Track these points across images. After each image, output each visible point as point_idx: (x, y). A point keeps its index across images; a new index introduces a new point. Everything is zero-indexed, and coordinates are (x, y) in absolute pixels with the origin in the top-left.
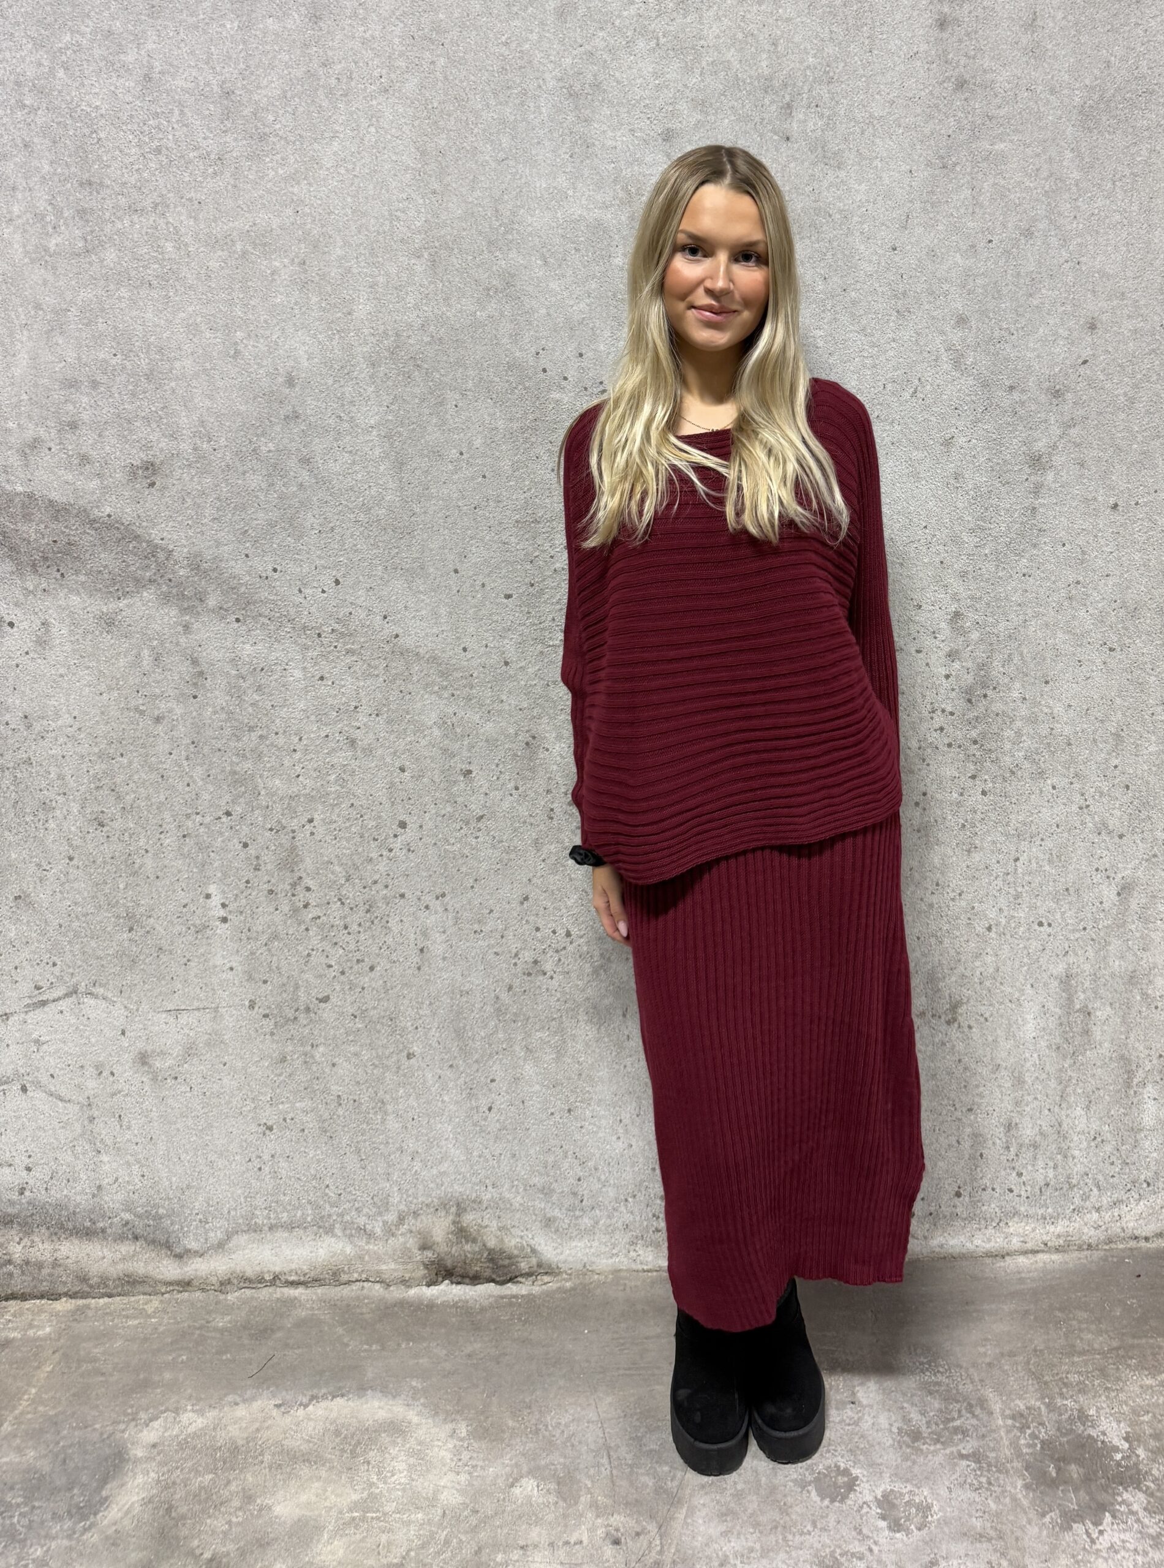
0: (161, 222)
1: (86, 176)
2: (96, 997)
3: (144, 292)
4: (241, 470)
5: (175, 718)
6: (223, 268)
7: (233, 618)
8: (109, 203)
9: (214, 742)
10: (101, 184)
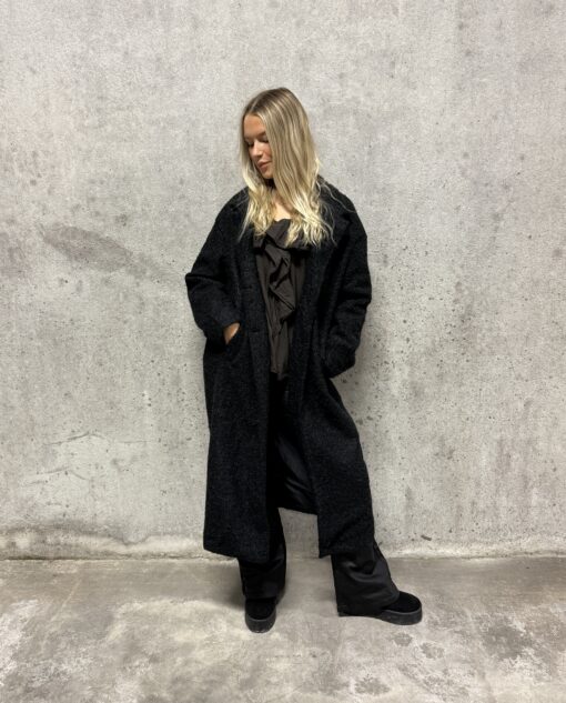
0: (130, 114)
1: (100, 95)
2: (97, 436)
4: (161, 219)
5: (132, 321)
6: (155, 134)
7: (156, 281)
8: (109, 106)
9: (147, 332)
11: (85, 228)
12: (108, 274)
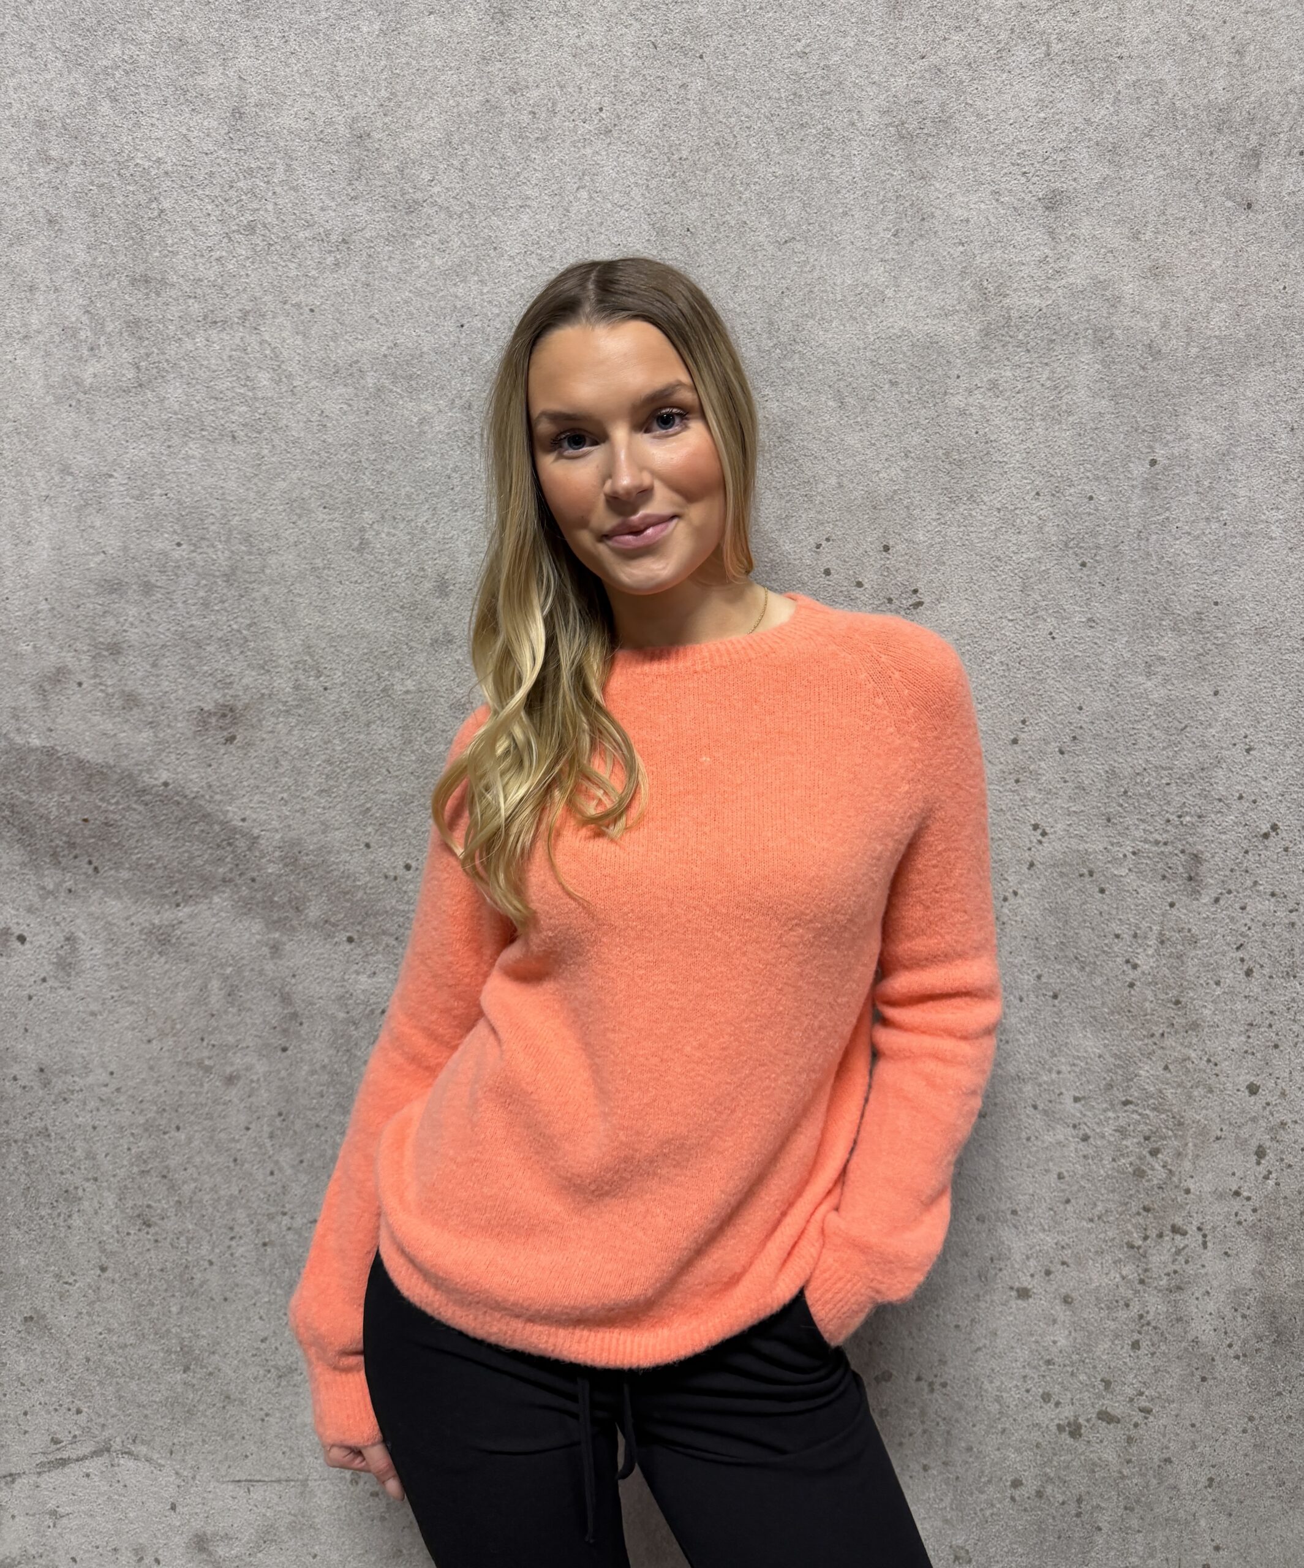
0: (253, 340)
1: (140, 269)
2: (137, 1458)
3: (224, 448)
4: (364, 719)
5: (255, 1078)
6: (345, 413)
7: (344, 936)
8: (174, 311)
9: (309, 1113)
10: (163, 282)
11: (86, 753)
12: (169, 915)
